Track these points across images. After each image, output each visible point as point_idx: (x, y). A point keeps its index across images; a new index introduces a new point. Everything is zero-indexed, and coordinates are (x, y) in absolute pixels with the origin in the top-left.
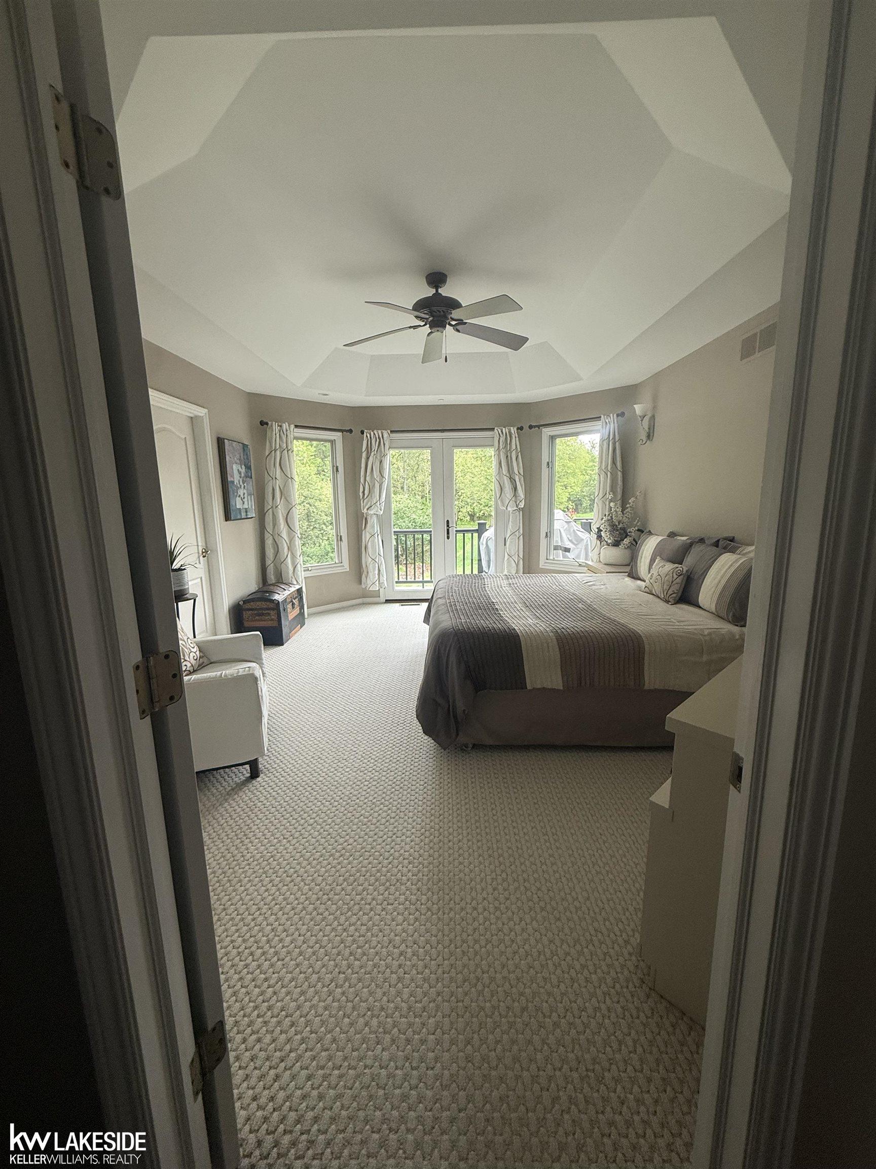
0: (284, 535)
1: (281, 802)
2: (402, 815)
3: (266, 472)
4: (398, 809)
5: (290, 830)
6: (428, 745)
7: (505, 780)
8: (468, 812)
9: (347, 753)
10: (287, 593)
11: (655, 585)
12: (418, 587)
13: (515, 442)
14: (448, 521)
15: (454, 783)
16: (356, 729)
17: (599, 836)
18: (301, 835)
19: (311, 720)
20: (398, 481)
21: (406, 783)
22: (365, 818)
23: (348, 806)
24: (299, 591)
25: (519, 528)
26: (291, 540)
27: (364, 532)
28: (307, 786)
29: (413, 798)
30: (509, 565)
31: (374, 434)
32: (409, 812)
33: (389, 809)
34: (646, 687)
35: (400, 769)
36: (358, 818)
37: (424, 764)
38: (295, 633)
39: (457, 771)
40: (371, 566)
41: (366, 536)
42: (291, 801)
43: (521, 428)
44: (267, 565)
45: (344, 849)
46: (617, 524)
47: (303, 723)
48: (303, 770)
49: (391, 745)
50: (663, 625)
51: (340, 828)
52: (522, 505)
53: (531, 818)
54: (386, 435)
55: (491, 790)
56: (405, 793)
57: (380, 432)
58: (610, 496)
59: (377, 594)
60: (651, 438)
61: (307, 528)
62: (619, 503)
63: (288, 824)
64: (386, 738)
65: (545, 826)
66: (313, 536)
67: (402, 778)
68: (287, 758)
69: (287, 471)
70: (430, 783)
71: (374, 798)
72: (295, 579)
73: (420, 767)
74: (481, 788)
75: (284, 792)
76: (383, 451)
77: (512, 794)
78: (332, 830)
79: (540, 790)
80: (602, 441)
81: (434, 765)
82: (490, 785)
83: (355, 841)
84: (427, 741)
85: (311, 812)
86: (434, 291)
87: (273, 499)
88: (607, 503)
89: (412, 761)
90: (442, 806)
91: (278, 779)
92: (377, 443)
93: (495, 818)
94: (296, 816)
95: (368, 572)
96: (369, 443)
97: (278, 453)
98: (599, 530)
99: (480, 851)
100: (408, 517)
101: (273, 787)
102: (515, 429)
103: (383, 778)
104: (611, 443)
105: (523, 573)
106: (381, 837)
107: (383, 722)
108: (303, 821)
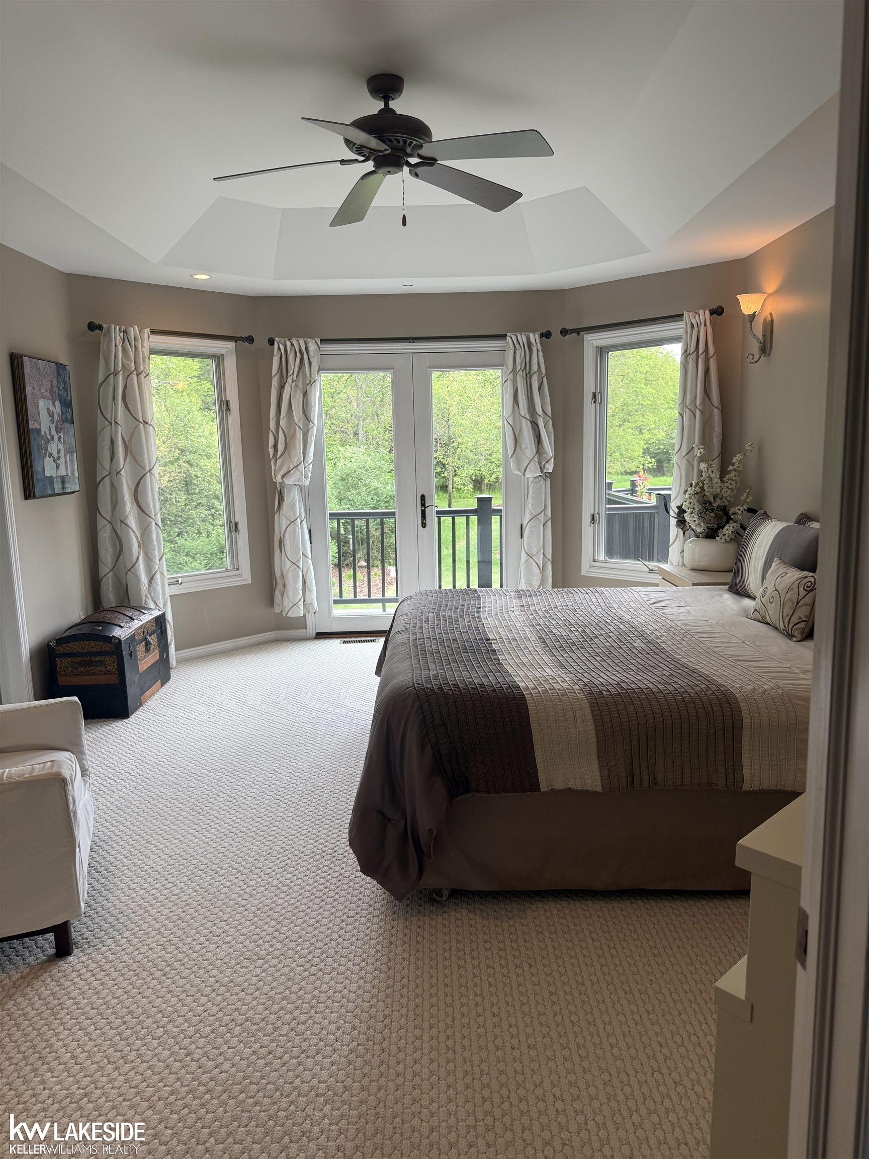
0: (132, 522)
1: (107, 999)
2: (318, 1018)
3: (99, 412)
4: (312, 1007)
5: (121, 1049)
6: (373, 892)
7: (503, 954)
8: (434, 1010)
9: (229, 910)
10: (136, 624)
11: (769, 606)
12: (375, 609)
13: (538, 358)
14: (423, 498)
15: (413, 960)
16: (248, 865)
17: (658, 1048)
18: (140, 1056)
19: (169, 851)
20: (348, 422)
21: (330, 961)
22: (252, 1024)
23: (225, 1003)
24: (160, 621)
25: (545, 507)
26: (145, 530)
27: (276, 516)
28: (155, 969)
29: (339, 987)
30: (529, 571)
31: (292, 345)
32: (332, 1012)
33: (297, 1008)
34: (747, 786)
35: (322, 936)
36: (241, 1025)
37: (362, 928)
38: (152, 695)
39: (419, 938)
40: (290, 574)
41: (281, 523)
42: (126, 996)
43: (546, 335)
44: (102, 574)
45: (212, 1079)
46: (712, 500)
47: (154, 857)
48: (149, 941)
49: (307, 894)
50: (775, 678)
51: (208, 1043)
52: (550, 468)
53: (542, 1019)
54: (312, 347)
55: (476, 971)
56: (327, 978)
57: (302, 341)
58: (698, 453)
59: (301, 623)
60: (767, 353)
61: (186, 505)
62: (716, 463)
63: (118, 1037)
64: (299, 881)
65: (566, 1032)
66: (197, 519)
67: (324, 952)
68: (123, 919)
69: (136, 411)
70: (372, 960)
71: (272, 989)
72: (153, 600)
73: (355, 932)
74: (460, 967)
75: (114, 980)
76: (308, 375)
77: (514, 978)
78: (194, 1046)
79: (562, 970)
80: (686, 354)
81: (380, 928)
82: (476, 962)
83: (233, 1065)
84: (370, 884)
85: (160, 1015)
86: (380, 105)
87: (112, 459)
88: (696, 463)
89: (343, 921)
90: (389, 1001)
91: (105, 957)
92: (298, 360)
93: (480, 1020)
94: (133, 1022)
95: (284, 586)
96: (284, 360)
97: (120, 378)
98: (681, 511)
99: (450, 1079)
100: (366, 485)
101: (95, 972)
102: (537, 336)
103: (291, 953)
104: (700, 360)
105: (553, 587)
106: (281, 1058)
107: (296, 853)
108: (144, 1032)
